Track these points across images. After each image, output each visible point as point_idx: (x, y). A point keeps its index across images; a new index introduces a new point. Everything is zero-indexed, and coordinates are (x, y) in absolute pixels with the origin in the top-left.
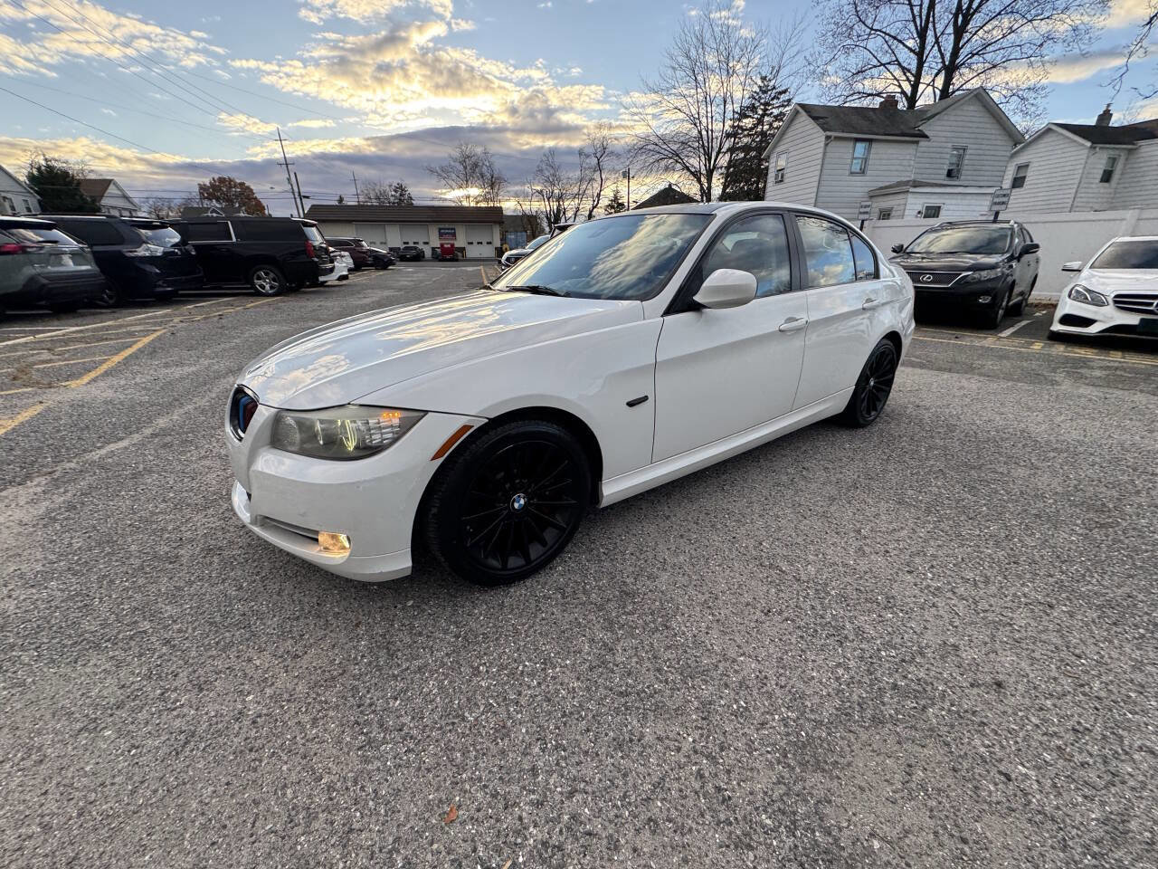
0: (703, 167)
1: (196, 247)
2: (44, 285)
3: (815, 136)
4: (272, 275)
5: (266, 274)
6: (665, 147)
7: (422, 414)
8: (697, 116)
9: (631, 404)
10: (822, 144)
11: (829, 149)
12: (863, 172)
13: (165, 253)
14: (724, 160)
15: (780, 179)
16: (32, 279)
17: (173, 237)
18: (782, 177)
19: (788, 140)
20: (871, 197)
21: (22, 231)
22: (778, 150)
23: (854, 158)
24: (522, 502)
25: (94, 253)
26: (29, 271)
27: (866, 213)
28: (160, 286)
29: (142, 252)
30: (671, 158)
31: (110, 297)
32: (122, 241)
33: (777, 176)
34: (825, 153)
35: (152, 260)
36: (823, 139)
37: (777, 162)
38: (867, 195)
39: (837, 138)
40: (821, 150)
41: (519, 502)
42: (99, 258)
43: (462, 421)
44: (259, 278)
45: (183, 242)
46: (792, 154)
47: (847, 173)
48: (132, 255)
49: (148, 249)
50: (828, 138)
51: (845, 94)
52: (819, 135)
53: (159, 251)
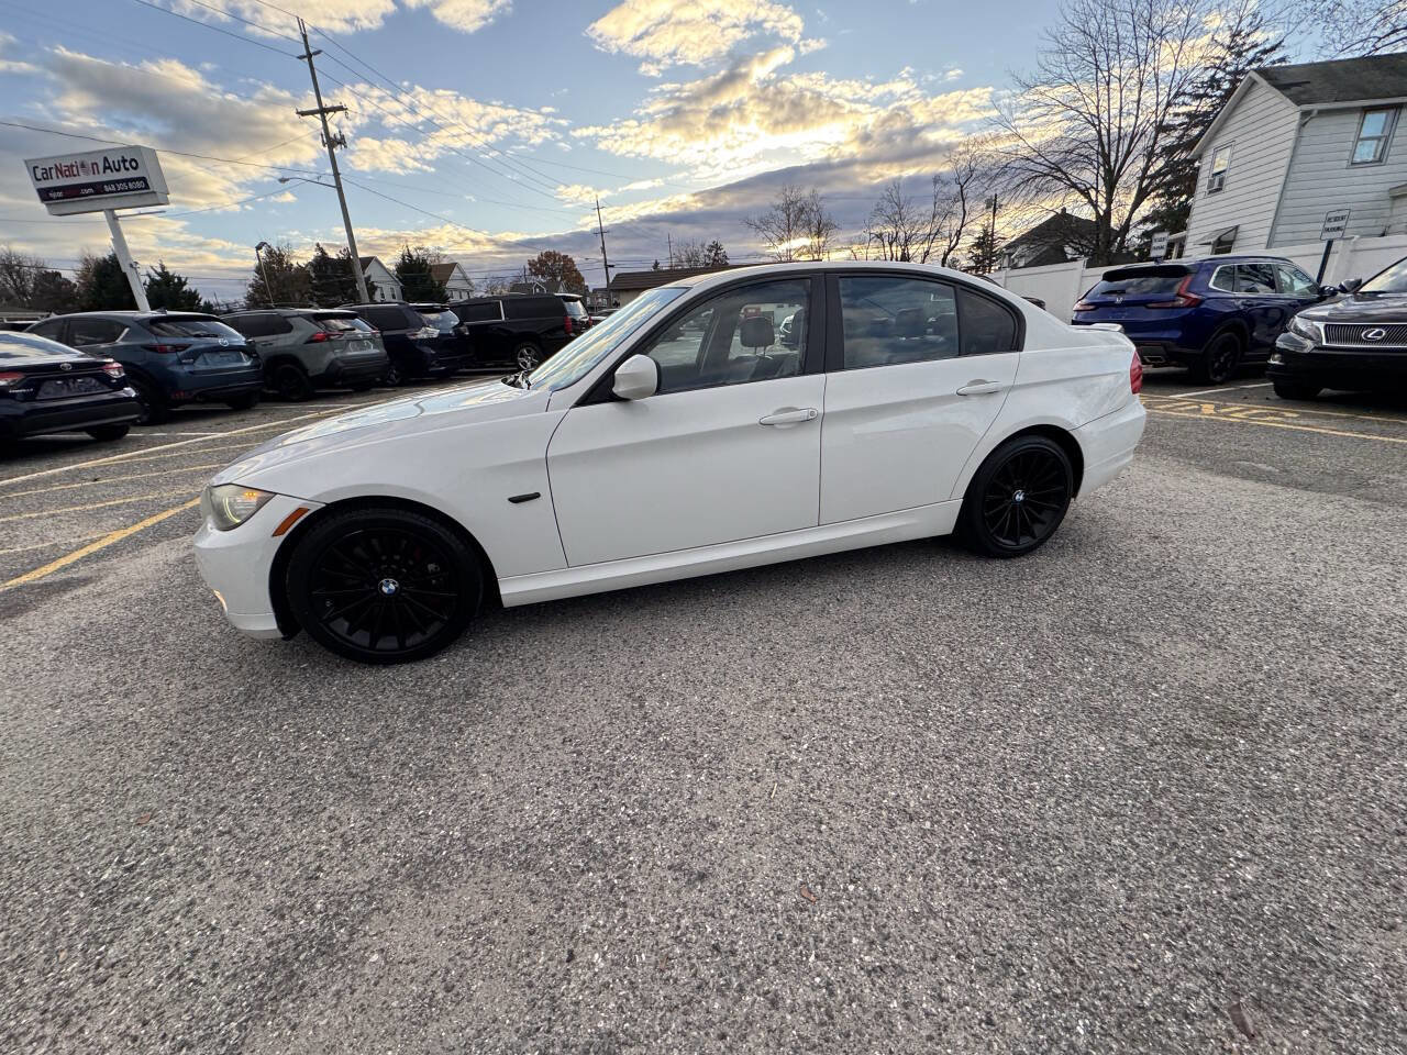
0: (1101, 182)
1: (470, 327)
2: (340, 368)
3: (1283, 114)
4: (533, 352)
5: (529, 351)
6: (1041, 160)
7: (271, 495)
8: (1094, 112)
9: (515, 500)
10: (1294, 126)
11: (1307, 131)
12: (1379, 161)
13: (440, 335)
14: (1134, 168)
15: (1216, 187)
16: (332, 363)
17: (453, 319)
18: (1221, 183)
19: (1237, 126)
20: (1395, 198)
21: (333, 321)
22: (1217, 143)
23: (1359, 139)
24: (392, 587)
25: (383, 337)
26: (331, 356)
27: (1338, 229)
28: (433, 366)
29: (421, 334)
30: (1046, 175)
31: (396, 377)
32: (407, 325)
33: (1211, 182)
34: (1298, 140)
35: (430, 342)
36: (1297, 116)
37: (1213, 162)
38: (1386, 195)
39: (1321, 113)
40: (1292, 135)
41: (389, 587)
42: (388, 342)
43: (297, 504)
44: (522, 356)
45: (461, 324)
46: (1238, 148)
47: (1345, 163)
48: (413, 337)
49: (426, 332)
50: (1305, 114)
51: (1378, 34)
52: (1290, 113)
53: (435, 332)
